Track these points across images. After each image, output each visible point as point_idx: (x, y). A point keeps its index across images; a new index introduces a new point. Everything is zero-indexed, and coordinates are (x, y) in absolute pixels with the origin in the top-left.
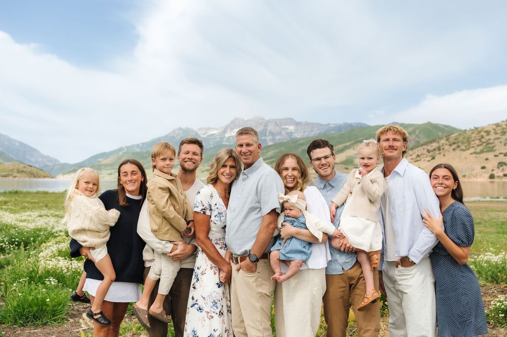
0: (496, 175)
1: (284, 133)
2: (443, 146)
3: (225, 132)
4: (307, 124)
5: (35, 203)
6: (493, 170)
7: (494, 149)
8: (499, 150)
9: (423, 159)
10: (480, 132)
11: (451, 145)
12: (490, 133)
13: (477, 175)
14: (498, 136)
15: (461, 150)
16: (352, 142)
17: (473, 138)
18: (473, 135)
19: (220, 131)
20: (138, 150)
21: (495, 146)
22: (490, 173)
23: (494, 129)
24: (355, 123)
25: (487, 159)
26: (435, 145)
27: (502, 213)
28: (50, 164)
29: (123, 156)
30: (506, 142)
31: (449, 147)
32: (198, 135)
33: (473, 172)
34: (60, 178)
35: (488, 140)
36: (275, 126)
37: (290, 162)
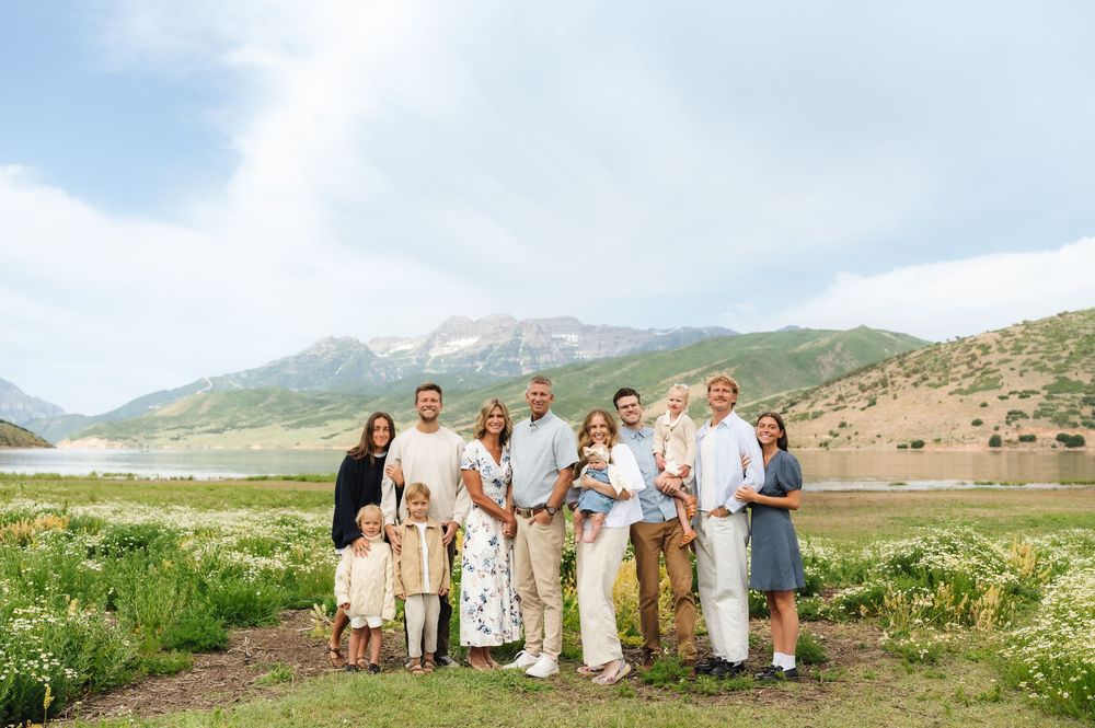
0: (1004, 438)
1: (556, 348)
2: (891, 376)
3: (428, 346)
4: (606, 330)
6: (997, 429)
7: (1000, 383)
8: (1008, 385)
9: (852, 405)
10: (968, 348)
11: (908, 376)
12: (991, 350)
13: (964, 437)
14: (1007, 356)
15: (929, 385)
17: (953, 361)
18: (955, 355)
19: (419, 344)
20: (238, 386)
21: (1002, 377)
22: (991, 435)
23: (998, 342)
24: (707, 328)
25: (984, 405)
26: (875, 375)
28: (42, 416)
29: (206, 398)
30: (1023, 368)
31: (906, 379)
32: (371, 353)
33: (956, 431)
34: (65, 448)
35: (986, 364)
36: (538, 333)
37: (598, 420)
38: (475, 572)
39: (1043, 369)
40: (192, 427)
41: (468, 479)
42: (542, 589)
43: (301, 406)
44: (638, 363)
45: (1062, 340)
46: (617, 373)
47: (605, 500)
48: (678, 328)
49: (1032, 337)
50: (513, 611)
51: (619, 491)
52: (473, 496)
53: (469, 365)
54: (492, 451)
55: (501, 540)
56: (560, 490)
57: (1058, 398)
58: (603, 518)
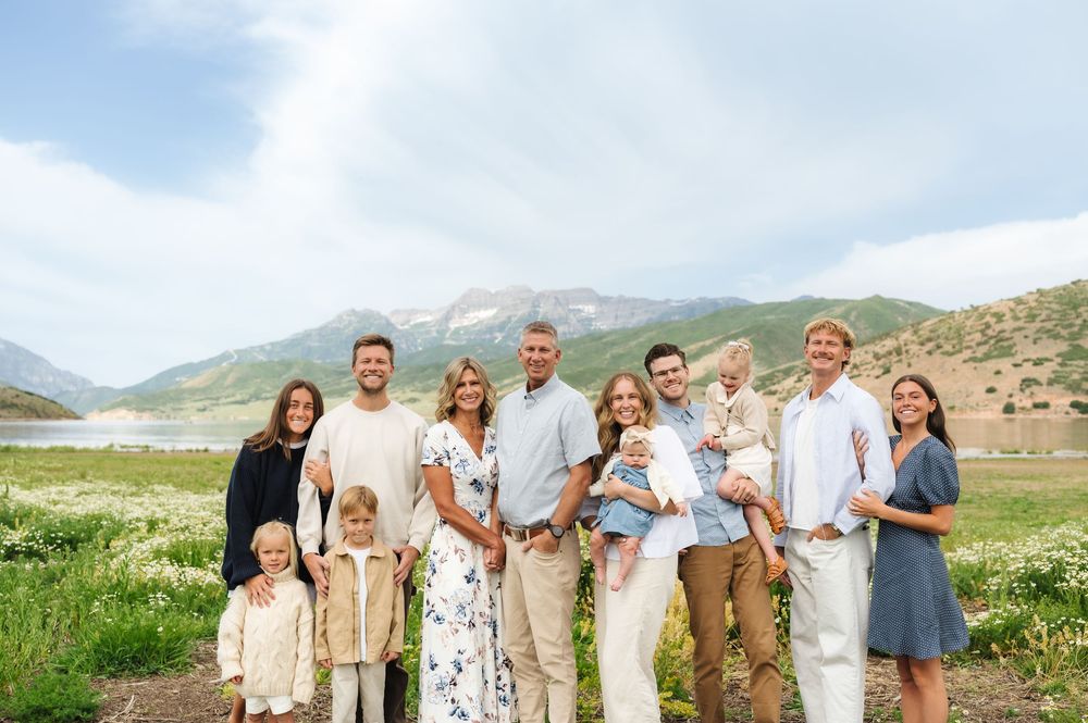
0: (1018, 405)
1: (573, 319)
2: (906, 345)
3: (447, 318)
4: (622, 301)
5: (57, 470)
6: (1011, 396)
7: (1013, 351)
8: (1022, 353)
9: (865, 373)
10: (982, 316)
11: (922, 344)
12: (1004, 318)
13: (977, 405)
14: (1020, 324)
15: (943, 353)
16: (716, 339)
17: (967, 329)
18: (969, 323)
19: (438, 316)
20: (262, 358)
21: (1015, 344)
22: (1005, 402)
23: (1012, 310)
24: (723, 299)
25: (998, 373)
26: (890, 344)
27: (1019, 482)
28: (72, 388)
29: (231, 370)
30: (1036, 336)
31: (919, 347)
32: (392, 325)
33: (970, 399)
34: (94, 419)
35: (1000, 332)
36: (555, 304)
37: (624, 387)
38: (445, 626)
39: (1056, 337)
40: (218, 399)
41: (432, 481)
42: (545, 652)
43: (323, 376)
44: (654, 333)
45: (1075, 307)
46: (633, 343)
47: (642, 517)
48: (694, 298)
49: (1046, 305)
50: (501, 684)
51: (663, 502)
52: (440, 507)
53: (488, 336)
54: (469, 438)
55: (482, 574)
56: (571, 499)
57: (1071, 365)
58: (638, 545)
